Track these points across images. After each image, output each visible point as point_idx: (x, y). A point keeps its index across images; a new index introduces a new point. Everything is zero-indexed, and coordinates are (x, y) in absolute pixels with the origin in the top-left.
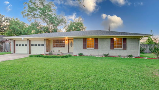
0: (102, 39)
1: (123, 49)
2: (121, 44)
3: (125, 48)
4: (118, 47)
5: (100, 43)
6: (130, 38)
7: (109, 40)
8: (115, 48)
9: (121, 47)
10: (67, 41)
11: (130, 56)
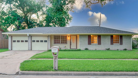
0: (104, 36)
1: (120, 44)
2: (118, 40)
3: (121, 43)
4: (116, 43)
5: (102, 40)
6: (125, 36)
7: (110, 37)
8: (114, 44)
9: (118, 43)
10: (69, 37)
11: (125, 50)
